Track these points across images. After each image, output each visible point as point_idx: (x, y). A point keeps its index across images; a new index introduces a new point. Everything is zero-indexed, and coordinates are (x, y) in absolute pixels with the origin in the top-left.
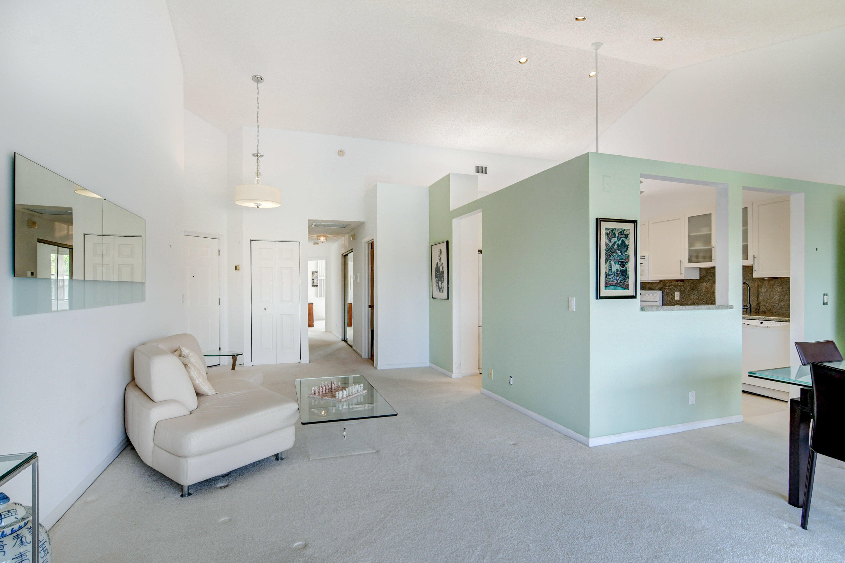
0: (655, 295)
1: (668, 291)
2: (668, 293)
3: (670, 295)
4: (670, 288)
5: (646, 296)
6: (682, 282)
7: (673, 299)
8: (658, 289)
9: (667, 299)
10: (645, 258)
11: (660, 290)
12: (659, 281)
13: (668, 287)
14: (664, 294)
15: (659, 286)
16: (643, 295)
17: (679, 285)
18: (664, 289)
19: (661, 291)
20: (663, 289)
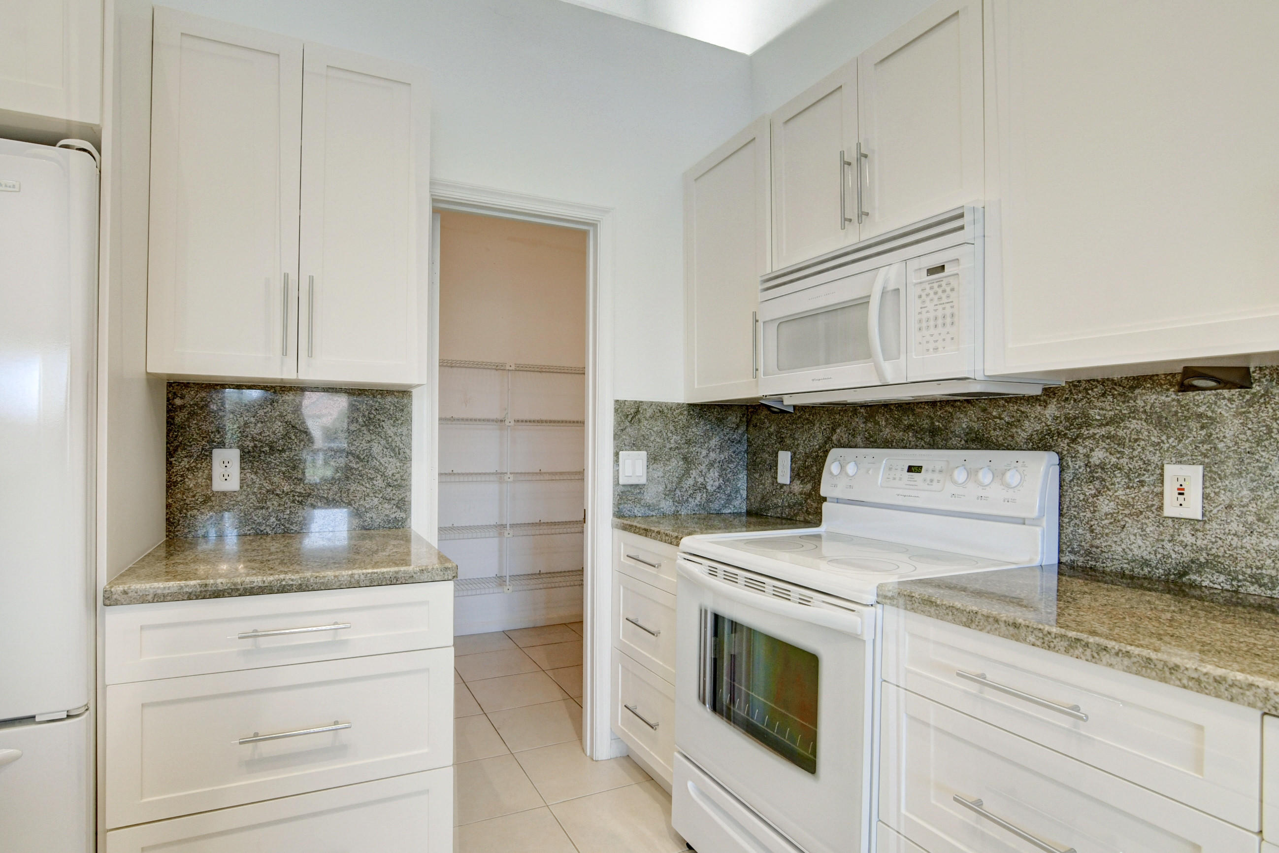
0: (1012, 477)
1: (1098, 456)
2: (1102, 466)
3: (1119, 479)
4: (1121, 433)
5: (955, 483)
6: (1226, 393)
7: (1140, 506)
8: (1030, 439)
9: (1094, 505)
10: (962, 228)
11: (1046, 448)
12: (1037, 391)
13: (1103, 431)
14: (1068, 476)
15: (1030, 427)
16: (936, 476)
17: (1200, 416)
18: (1074, 440)
19: (1055, 458)
20: (1064, 444)
